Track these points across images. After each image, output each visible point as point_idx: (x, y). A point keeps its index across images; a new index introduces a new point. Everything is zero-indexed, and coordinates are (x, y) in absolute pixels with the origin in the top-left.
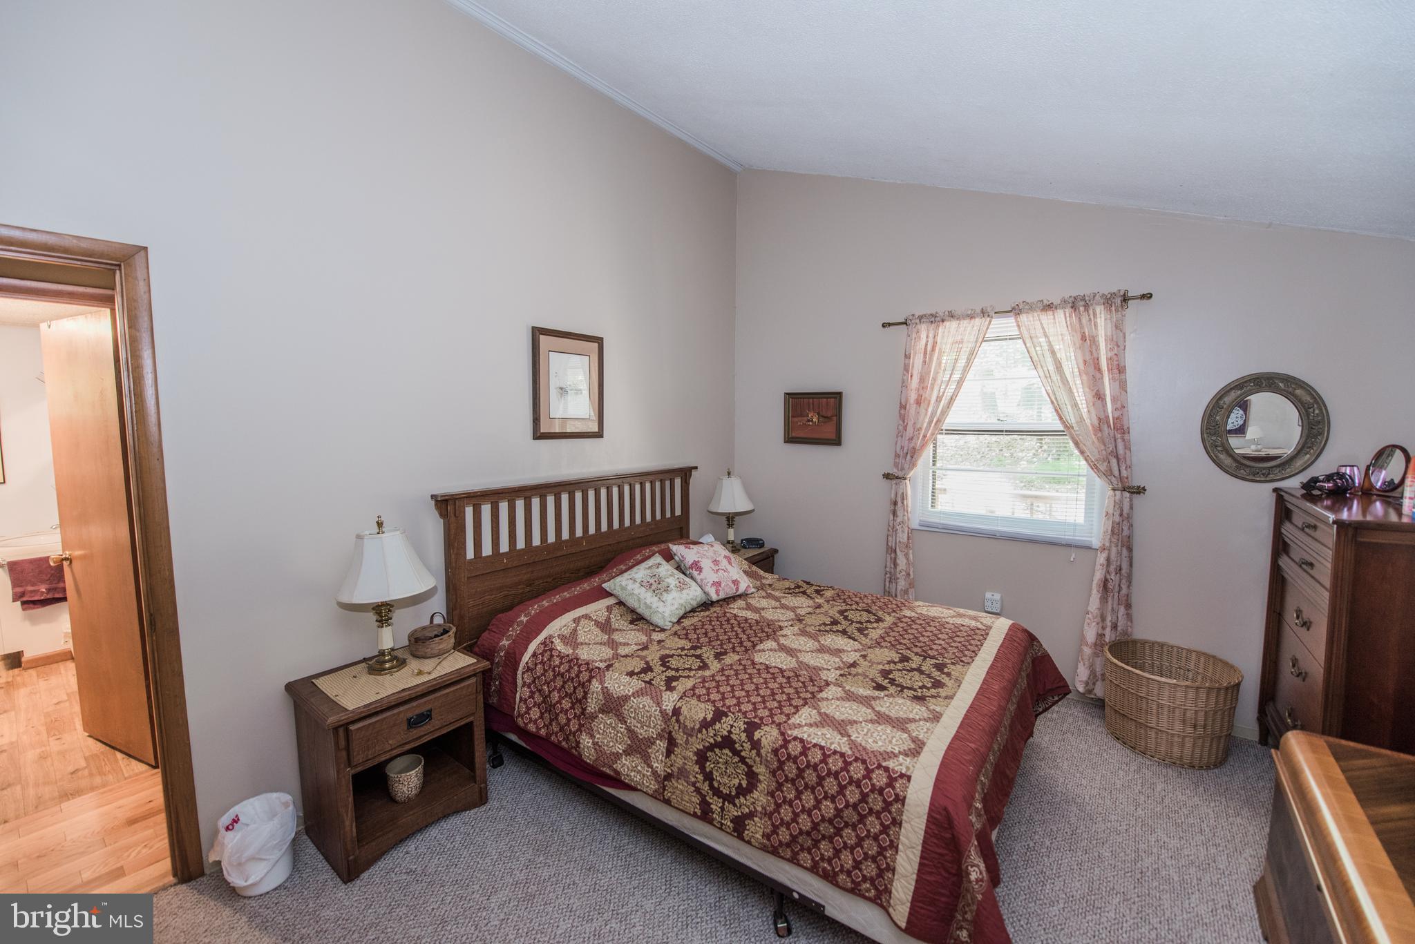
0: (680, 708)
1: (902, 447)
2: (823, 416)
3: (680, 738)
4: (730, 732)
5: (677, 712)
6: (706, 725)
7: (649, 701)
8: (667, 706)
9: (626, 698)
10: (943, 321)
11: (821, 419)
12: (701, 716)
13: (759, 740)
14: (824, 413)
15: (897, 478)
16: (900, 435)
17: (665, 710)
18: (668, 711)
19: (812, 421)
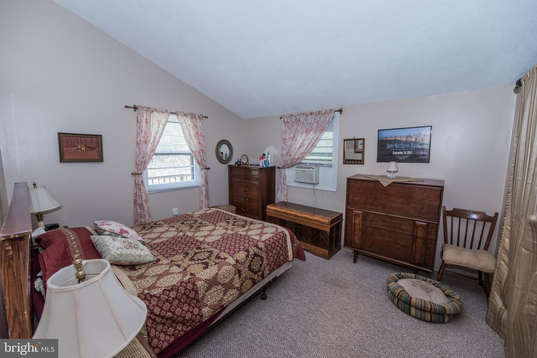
0: (237, 259)
1: (139, 161)
2: (89, 147)
3: (241, 268)
4: (254, 252)
5: (237, 261)
6: (247, 256)
7: (226, 267)
8: (233, 262)
9: (217, 274)
10: (153, 111)
11: (88, 149)
12: (244, 255)
13: (261, 247)
14: (90, 146)
15: (139, 174)
16: (138, 155)
17: (233, 264)
18: (234, 263)
19: (81, 149)
